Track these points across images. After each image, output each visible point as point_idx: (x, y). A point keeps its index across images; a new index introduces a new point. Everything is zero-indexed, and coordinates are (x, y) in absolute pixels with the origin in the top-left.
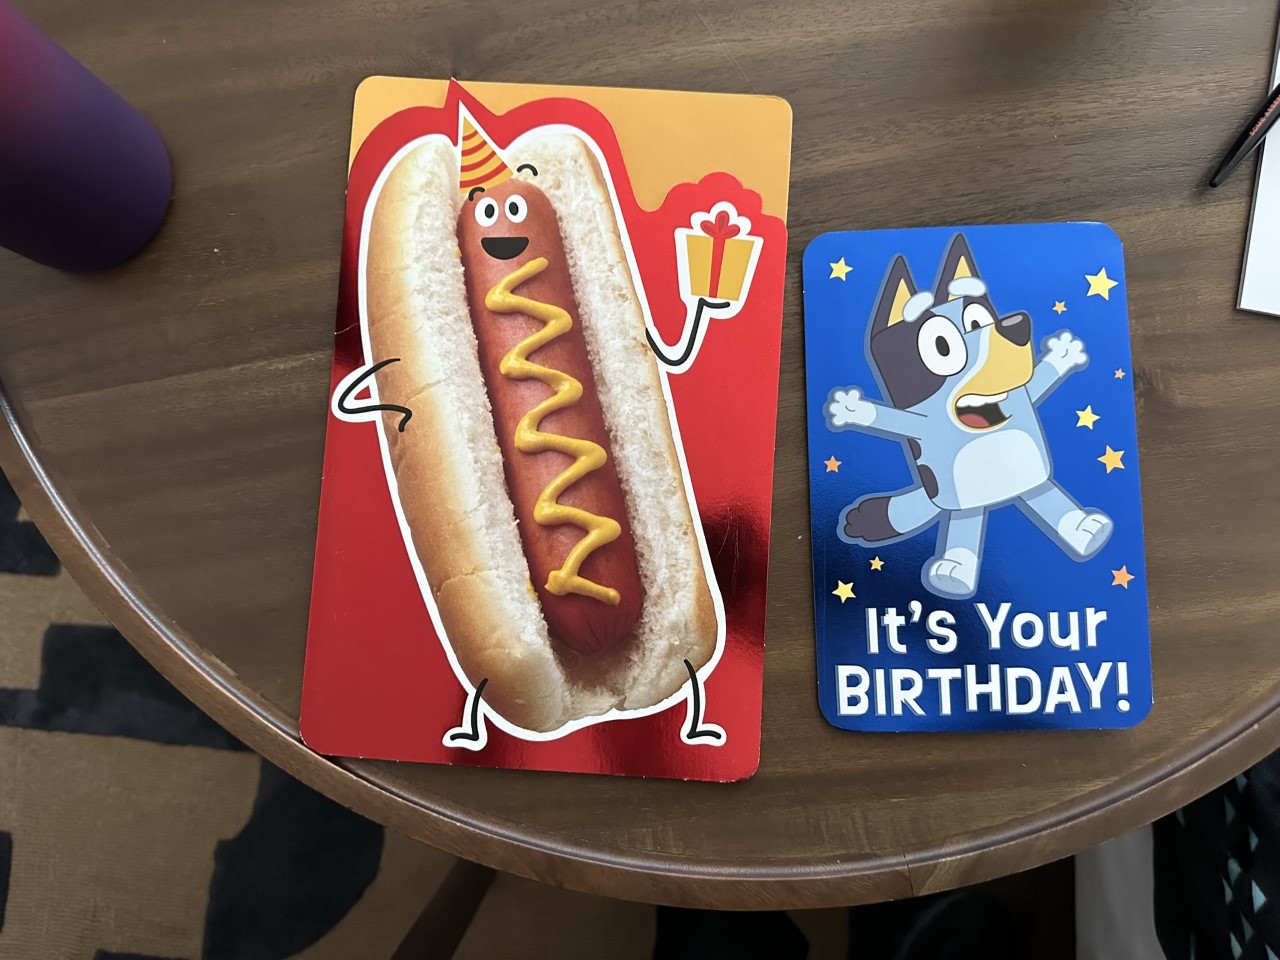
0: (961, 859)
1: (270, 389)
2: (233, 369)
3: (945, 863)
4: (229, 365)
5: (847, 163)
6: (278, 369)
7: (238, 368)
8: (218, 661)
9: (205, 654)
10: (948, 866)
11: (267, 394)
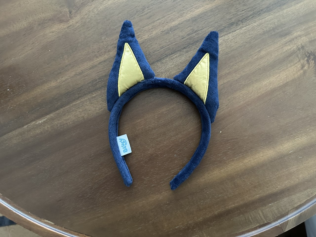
0: (295, 217)
1: (39, 130)
2: (25, 127)
3: (291, 220)
4: (23, 126)
5: (204, 10)
6: (39, 123)
7: (26, 126)
8: (47, 221)
9: (42, 220)
10: (292, 220)
11: (38, 132)
